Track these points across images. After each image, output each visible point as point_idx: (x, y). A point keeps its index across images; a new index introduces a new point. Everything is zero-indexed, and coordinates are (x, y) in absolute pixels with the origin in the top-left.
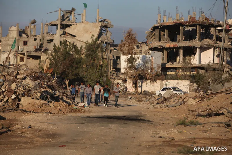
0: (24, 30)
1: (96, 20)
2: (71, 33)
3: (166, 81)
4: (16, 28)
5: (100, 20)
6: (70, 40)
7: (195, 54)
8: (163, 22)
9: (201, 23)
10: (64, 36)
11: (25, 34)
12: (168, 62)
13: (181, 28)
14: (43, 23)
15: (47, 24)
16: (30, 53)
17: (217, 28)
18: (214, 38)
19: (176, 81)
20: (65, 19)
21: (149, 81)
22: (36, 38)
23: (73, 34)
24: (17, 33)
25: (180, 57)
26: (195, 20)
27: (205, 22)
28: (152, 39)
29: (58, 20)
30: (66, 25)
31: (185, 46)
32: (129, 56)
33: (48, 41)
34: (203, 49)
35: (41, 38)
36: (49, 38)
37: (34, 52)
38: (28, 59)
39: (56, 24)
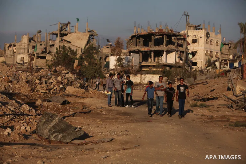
0: (32, 38)
1: (86, 31)
2: (67, 40)
3: (144, 75)
4: (27, 36)
5: (88, 31)
6: (67, 45)
7: (162, 56)
8: (138, 32)
9: (167, 33)
10: (62, 42)
11: (33, 41)
12: (142, 62)
13: (152, 37)
14: (47, 33)
15: (50, 33)
16: (39, 55)
17: (178, 37)
18: (176, 44)
19: (152, 75)
20: (63, 30)
21: (132, 75)
22: (41, 43)
23: (69, 41)
24: (28, 40)
25: (151, 58)
26: (162, 31)
27: (170, 33)
28: (131, 44)
29: (58, 30)
30: (63, 34)
31: (155, 50)
32: (118, 57)
33: (50, 45)
34: (168, 52)
35: (45, 43)
36: (51, 43)
37: (41, 53)
38: (37, 58)
39: (56, 33)
